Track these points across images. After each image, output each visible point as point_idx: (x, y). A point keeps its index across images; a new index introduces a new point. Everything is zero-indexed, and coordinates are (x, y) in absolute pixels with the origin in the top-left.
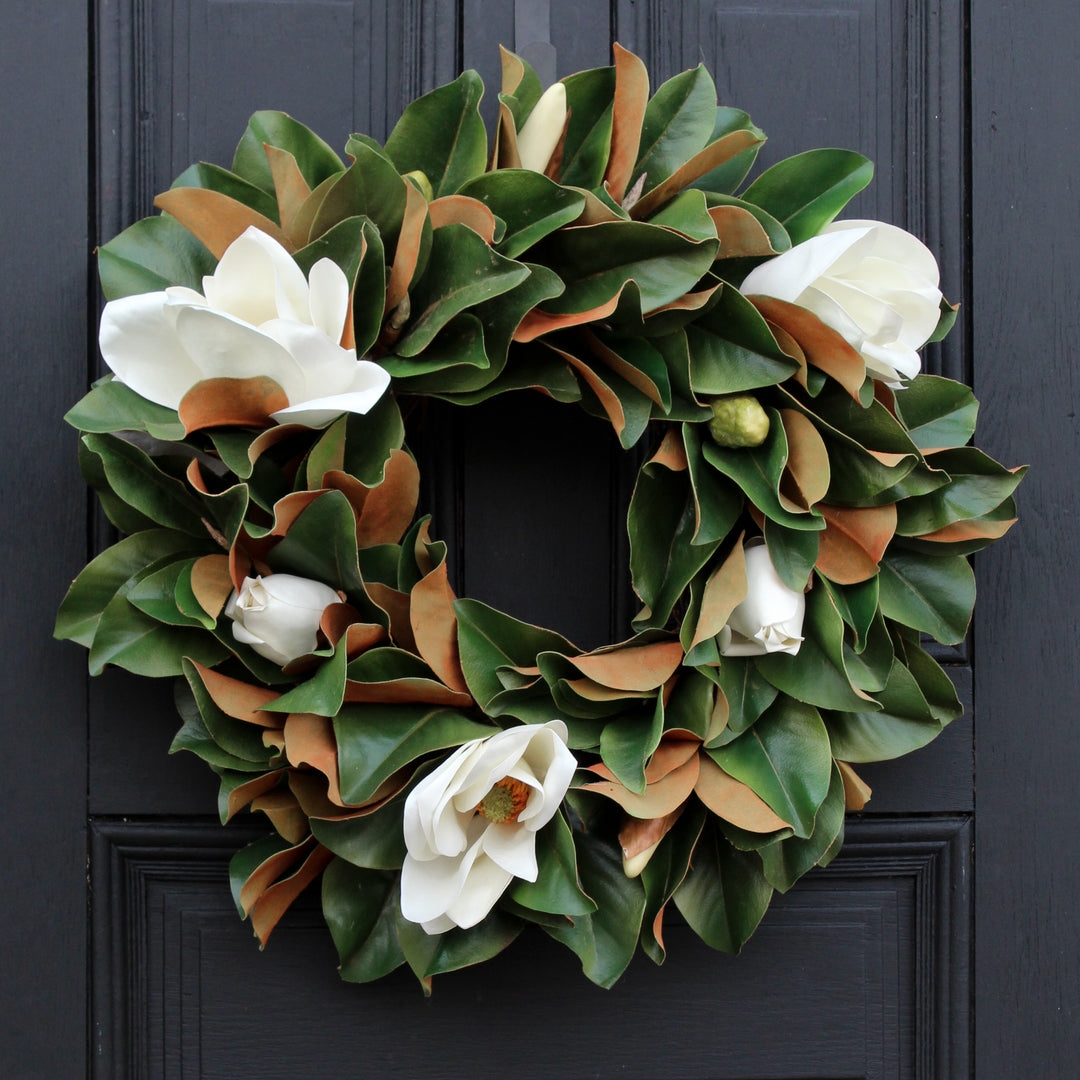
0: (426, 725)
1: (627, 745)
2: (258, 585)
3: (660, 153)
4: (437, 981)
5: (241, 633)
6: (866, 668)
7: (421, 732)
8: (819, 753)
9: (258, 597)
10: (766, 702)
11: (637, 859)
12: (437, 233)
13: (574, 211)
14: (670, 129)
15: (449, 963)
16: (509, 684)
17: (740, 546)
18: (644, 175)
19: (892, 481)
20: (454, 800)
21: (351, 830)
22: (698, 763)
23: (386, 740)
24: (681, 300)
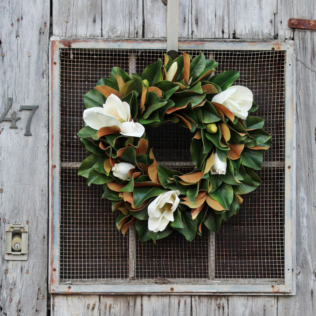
0: (152, 191)
1: (191, 194)
2: (117, 165)
3: (195, 72)
4: (156, 241)
5: (115, 175)
6: (240, 175)
7: (151, 192)
8: (231, 193)
9: (117, 168)
10: (220, 183)
11: (194, 216)
12: (149, 93)
13: (177, 88)
14: (196, 67)
15: (158, 237)
16: (169, 182)
17: (213, 153)
18: (192, 77)
19: (243, 139)
20: (158, 206)
21: (138, 213)
22: (206, 196)
23: (144, 194)
24: (200, 104)
